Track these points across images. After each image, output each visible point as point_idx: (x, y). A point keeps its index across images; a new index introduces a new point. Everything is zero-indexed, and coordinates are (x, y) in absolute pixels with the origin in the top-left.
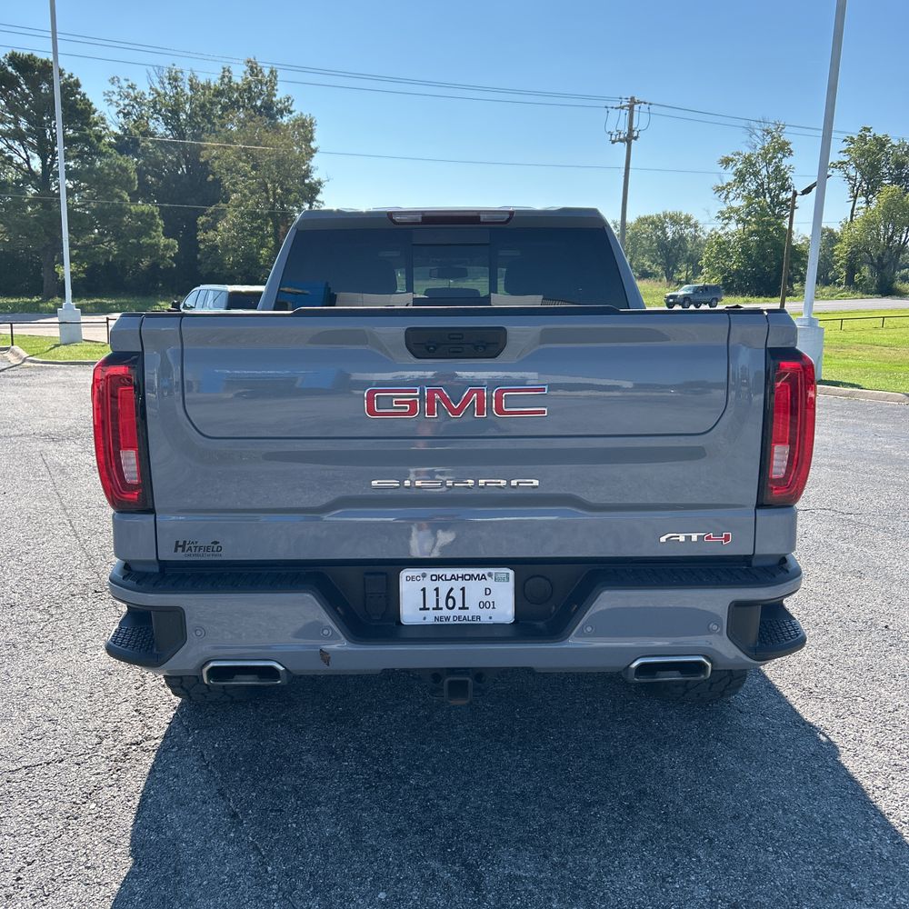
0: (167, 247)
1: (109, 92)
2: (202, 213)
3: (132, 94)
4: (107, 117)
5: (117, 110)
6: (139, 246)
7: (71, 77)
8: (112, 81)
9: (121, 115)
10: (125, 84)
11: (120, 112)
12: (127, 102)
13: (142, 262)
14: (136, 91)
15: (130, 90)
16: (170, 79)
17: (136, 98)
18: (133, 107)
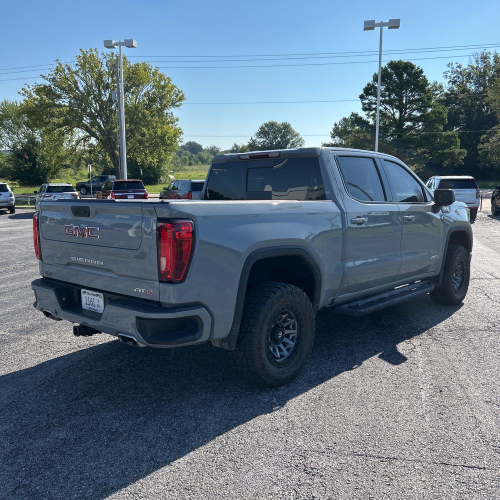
0: (459, 154)
1: (446, 72)
2: (484, 133)
3: (459, 71)
4: (444, 85)
5: (449, 80)
6: (444, 154)
7: (418, 68)
8: (448, 65)
9: (451, 83)
10: (455, 66)
11: (450, 81)
12: (455, 75)
13: (444, 163)
14: (461, 69)
15: (458, 69)
16: (481, 58)
17: (461, 72)
18: (459, 77)
